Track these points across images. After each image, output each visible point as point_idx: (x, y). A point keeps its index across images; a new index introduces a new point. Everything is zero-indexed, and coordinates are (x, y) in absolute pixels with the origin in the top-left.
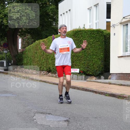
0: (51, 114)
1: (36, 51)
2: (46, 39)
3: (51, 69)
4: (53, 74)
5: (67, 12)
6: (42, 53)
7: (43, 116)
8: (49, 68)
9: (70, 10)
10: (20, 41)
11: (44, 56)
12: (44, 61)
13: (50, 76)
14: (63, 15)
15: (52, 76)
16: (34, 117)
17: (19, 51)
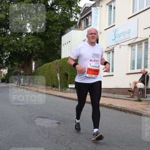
0: (48, 118)
1: (44, 72)
2: (51, 63)
3: (55, 85)
4: (56, 89)
5: (68, 43)
6: (49, 73)
7: (42, 119)
8: (54, 84)
9: (70, 41)
10: (34, 64)
11: (50, 75)
12: (50, 79)
13: (54, 90)
14: (65, 45)
15: (56, 90)
16: (35, 121)
17: (33, 72)
